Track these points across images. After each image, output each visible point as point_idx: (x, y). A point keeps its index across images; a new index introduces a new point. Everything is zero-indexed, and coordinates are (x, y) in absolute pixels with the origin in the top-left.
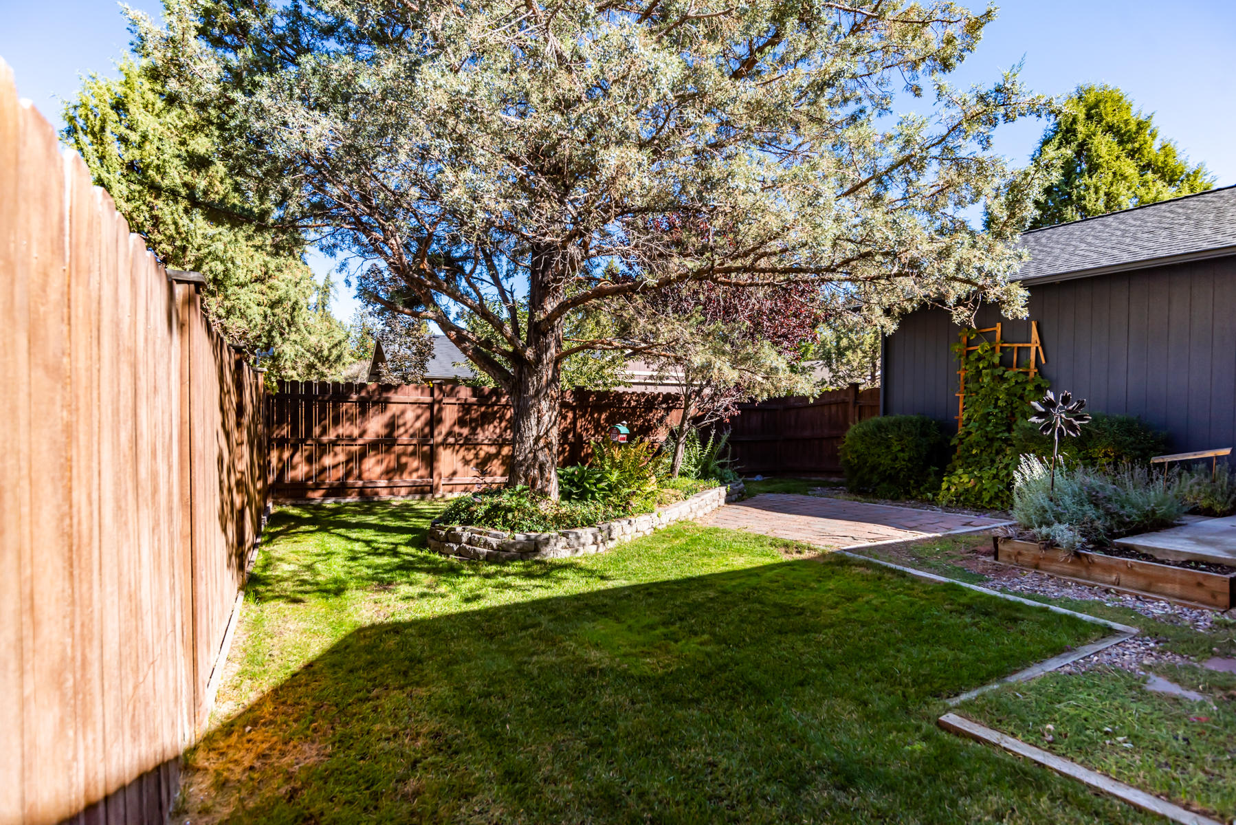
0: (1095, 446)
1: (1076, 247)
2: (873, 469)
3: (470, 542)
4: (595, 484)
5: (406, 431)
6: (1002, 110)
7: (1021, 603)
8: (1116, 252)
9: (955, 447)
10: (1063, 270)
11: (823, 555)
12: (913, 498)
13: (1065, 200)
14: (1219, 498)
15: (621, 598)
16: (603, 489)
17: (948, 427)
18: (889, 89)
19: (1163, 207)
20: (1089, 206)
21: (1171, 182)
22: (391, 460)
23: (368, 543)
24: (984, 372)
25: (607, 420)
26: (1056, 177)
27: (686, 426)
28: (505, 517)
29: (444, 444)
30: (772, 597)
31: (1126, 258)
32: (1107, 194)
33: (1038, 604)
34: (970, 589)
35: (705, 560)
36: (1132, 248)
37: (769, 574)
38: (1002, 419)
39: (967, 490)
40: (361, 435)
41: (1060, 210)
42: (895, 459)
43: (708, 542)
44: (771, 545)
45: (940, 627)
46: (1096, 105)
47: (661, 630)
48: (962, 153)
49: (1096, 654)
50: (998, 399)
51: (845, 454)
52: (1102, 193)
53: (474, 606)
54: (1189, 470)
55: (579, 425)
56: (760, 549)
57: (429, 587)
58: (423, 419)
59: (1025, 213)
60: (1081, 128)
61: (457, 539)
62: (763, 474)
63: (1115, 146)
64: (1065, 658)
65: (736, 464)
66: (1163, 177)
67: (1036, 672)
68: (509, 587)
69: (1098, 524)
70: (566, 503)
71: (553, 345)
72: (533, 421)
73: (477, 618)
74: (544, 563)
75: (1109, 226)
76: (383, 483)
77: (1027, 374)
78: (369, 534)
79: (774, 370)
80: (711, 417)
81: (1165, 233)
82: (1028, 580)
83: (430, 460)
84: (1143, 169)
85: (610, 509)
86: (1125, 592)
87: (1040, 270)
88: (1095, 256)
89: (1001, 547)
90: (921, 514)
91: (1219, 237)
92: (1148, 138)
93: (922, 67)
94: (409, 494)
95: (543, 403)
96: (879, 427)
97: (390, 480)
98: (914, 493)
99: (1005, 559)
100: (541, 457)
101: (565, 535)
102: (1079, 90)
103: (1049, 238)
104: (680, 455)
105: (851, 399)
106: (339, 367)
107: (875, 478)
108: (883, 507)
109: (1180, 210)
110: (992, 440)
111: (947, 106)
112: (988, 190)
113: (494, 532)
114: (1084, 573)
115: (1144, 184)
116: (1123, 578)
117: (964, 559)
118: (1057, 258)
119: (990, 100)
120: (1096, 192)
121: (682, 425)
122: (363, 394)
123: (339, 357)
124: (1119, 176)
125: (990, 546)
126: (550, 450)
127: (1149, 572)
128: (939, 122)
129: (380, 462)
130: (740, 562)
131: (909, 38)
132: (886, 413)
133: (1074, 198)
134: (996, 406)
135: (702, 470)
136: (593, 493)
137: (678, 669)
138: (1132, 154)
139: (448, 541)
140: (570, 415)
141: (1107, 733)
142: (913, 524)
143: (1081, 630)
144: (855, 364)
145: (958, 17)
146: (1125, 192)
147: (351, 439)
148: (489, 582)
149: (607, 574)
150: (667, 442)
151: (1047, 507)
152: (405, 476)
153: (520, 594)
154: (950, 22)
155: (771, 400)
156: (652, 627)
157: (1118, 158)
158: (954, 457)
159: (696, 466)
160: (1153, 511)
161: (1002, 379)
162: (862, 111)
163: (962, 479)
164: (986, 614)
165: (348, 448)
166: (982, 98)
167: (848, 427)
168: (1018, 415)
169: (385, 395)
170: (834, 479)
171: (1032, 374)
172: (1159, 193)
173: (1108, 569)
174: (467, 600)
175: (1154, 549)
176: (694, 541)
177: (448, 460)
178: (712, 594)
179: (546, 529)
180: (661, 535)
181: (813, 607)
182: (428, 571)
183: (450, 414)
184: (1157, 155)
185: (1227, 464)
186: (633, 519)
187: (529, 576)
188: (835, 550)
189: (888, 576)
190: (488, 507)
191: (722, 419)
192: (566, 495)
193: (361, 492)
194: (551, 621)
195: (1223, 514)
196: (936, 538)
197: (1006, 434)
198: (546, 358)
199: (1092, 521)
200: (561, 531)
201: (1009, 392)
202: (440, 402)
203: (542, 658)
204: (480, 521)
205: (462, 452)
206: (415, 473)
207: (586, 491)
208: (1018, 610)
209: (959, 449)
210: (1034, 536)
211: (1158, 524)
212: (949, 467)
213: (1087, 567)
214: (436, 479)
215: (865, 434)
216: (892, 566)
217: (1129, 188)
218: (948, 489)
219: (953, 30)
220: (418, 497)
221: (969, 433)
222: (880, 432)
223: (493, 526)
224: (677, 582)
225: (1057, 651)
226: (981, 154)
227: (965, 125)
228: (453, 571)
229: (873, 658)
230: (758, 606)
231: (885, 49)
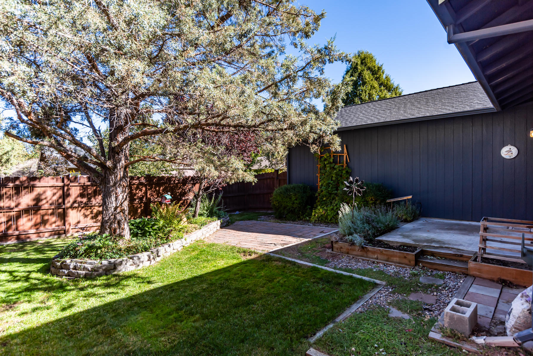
0: (368, 196)
1: (359, 115)
2: (285, 208)
3: (75, 268)
4: (151, 227)
5: (47, 202)
6: (328, 57)
7: (342, 274)
8: (373, 118)
9: (317, 197)
10: (355, 124)
11: (261, 256)
12: (301, 220)
13: (355, 95)
14: (409, 215)
15: (156, 296)
16: (155, 230)
17: (314, 189)
18: (284, 43)
19: (387, 100)
20: (363, 98)
21: (389, 91)
22: (37, 218)
23: (11, 273)
24: (327, 165)
25: (163, 190)
26: (350, 89)
27: (201, 193)
28: (96, 252)
29: (72, 207)
30: (235, 285)
31: (376, 121)
32: (369, 94)
33: (348, 274)
34: (322, 269)
35: (205, 264)
36: (378, 117)
37: (235, 270)
38: (334, 185)
39: (322, 215)
40: (17, 206)
41: (353, 99)
42: (293, 203)
43: (208, 253)
44: (238, 252)
45: (309, 292)
46: (364, 59)
47: (175, 315)
48: (312, 75)
49: (370, 299)
50: (332, 177)
51: (273, 202)
52: (367, 93)
53: (68, 313)
54: (399, 204)
55: (148, 194)
56: (232, 255)
57: (42, 302)
58: (58, 195)
59: (338, 104)
60: (359, 67)
61: (67, 267)
62: (239, 210)
63: (371, 75)
64: (359, 303)
65: (226, 208)
66: (386, 89)
67: (348, 313)
68: (94, 295)
69: (370, 232)
70: (135, 239)
71: (123, 159)
72: (113, 199)
73: (67, 322)
74: (119, 276)
75: (370, 107)
76: (33, 231)
77: (343, 166)
78: (14, 267)
79: (237, 169)
80: (213, 188)
81: (388, 111)
82: (344, 261)
83: (63, 216)
84: (381, 85)
85: (159, 240)
86: (380, 263)
87: (346, 124)
88: (366, 119)
89: (334, 245)
90: (304, 228)
91: (406, 114)
92: (381, 73)
93: (297, 35)
94: (50, 235)
95: (118, 189)
96: (287, 190)
97: (37, 229)
98: (302, 217)
99: (336, 250)
100: (118, 217)
101: (132, 258)
102: (359, 52)
103: (349, 110)
104: (198, 206)
105: (275, 176)
106: (9, 165)
107: (286, 212)
108: (289, 225)
109: (393, 102)
110: (331, 194)
111: (305, 53)
112: (323, 92)
113: (90, 261)
114: (365, 255)
115: (381, 91)
116: (379, 256)
117: (320, 251)
118: (352, 119)
119: (323, 52)
120: (365, 93)
121: (199, 192)
122: (17, 183)
123: (8, 160)
124: (373, 87)
125: (330, 245)
126: (124, 213)
127: (388, 253)
128: (302, 60)
129: (29, 220)
130: (222, 264)
131: (291, 21)
132: (289, 183)
133: (358, 94)
134: (332, 180)
135: (210, 212)
136: (150, 232)
137: (179, 342)
138: (377, 79)
139: (62, 268)
140: (144, 189)
141: (376, 347)
142: (300, 234)
143: (365, 286)
144: (279, 159)
145: (310, 14)
146: (375, 93)
147: (10, 209)
148: (83, 293)
149: (152, 279)
150: (193, 200)
151: (351, 226)
152: (48, 226)
153: (99, 299)
154: (307, 16)
155: (236, 183)
156: (169, 314)
157: (372, 80)
158: (317, 201)
159: (207, 211)
160: (388, 225)
161: (334, 168)
162: (273, 52)
163: (320, 211)
164: (328, 282)
165: (8, 214)
166: (319, 51)
167: (274, 190)
168: (340, 183)
169: (32, 183)
170: (270, 212)
171: (345, 166)
172: (386, 94)
173: (374, 253)
174: (64, 309)
175: (389, 241)
176: (202, 252)
177: (73, 216)
178: (205, 286)
179: (121, 256)
180: (186, 250)
181: (253, 288)
182: (45, 290)
183: (75, 191)
184: (384, 80)
185: (411, 202)
186: (171, 244)
187: (108, 286)
188: (266, 252)
189: (288, 265)
190: (86, 247)
191: (218, 188)
192: (134, 235)
193: (18, 238)
194: (112, 318)
195: (410, 221)
196: (309, 241)
197: (336, 192)
198: (119, 166)
199: (368, 231)
200: (130, 256)
201: (337, 174)
202: (68, 185)
203: (100, 348)
204: (81, 255)
205: (83, 211)
206: (54, 223)
207: (146, 232)
208: (341, 278)
209: (318, 198)
210: (346, 240)
211: (390, 229)
212: (315, 205)
213: (366, 252)
214: (67, 227)
215: (281, 193)
216: (290, 259)
217: (376, 92)
218: (315, 215)
219: (308, 20)
220: (56, 237)
221: (322, 191)
222: (287, 192)
223: (89, 257)
224: (188, 280)
225: (356, 300)
226: (320, 77)
227: (312, 63)
228: (62, 288)
229: (278, 318)
230: (226, 291)
231: (282, 25)
